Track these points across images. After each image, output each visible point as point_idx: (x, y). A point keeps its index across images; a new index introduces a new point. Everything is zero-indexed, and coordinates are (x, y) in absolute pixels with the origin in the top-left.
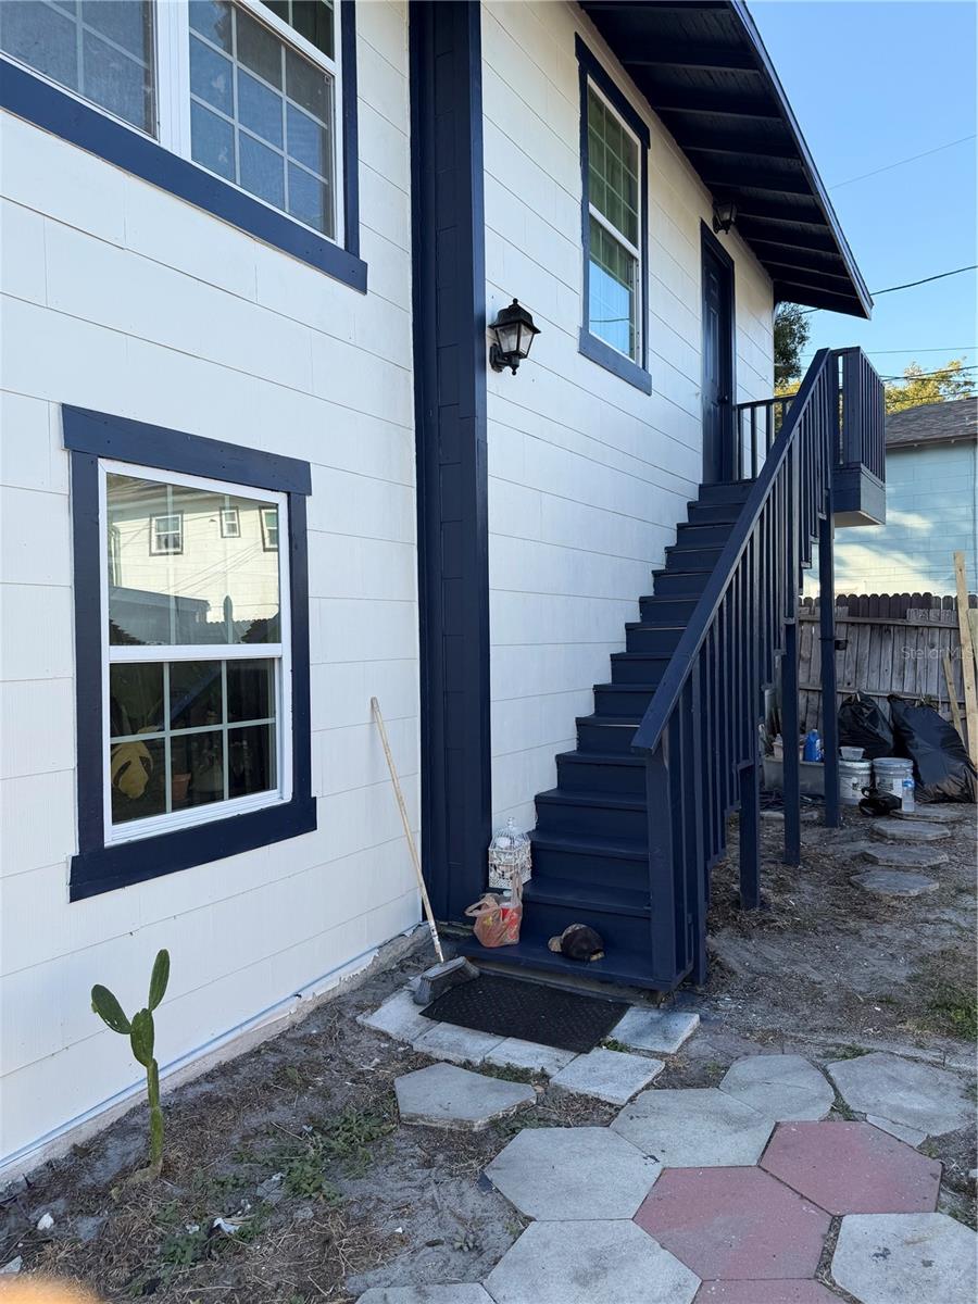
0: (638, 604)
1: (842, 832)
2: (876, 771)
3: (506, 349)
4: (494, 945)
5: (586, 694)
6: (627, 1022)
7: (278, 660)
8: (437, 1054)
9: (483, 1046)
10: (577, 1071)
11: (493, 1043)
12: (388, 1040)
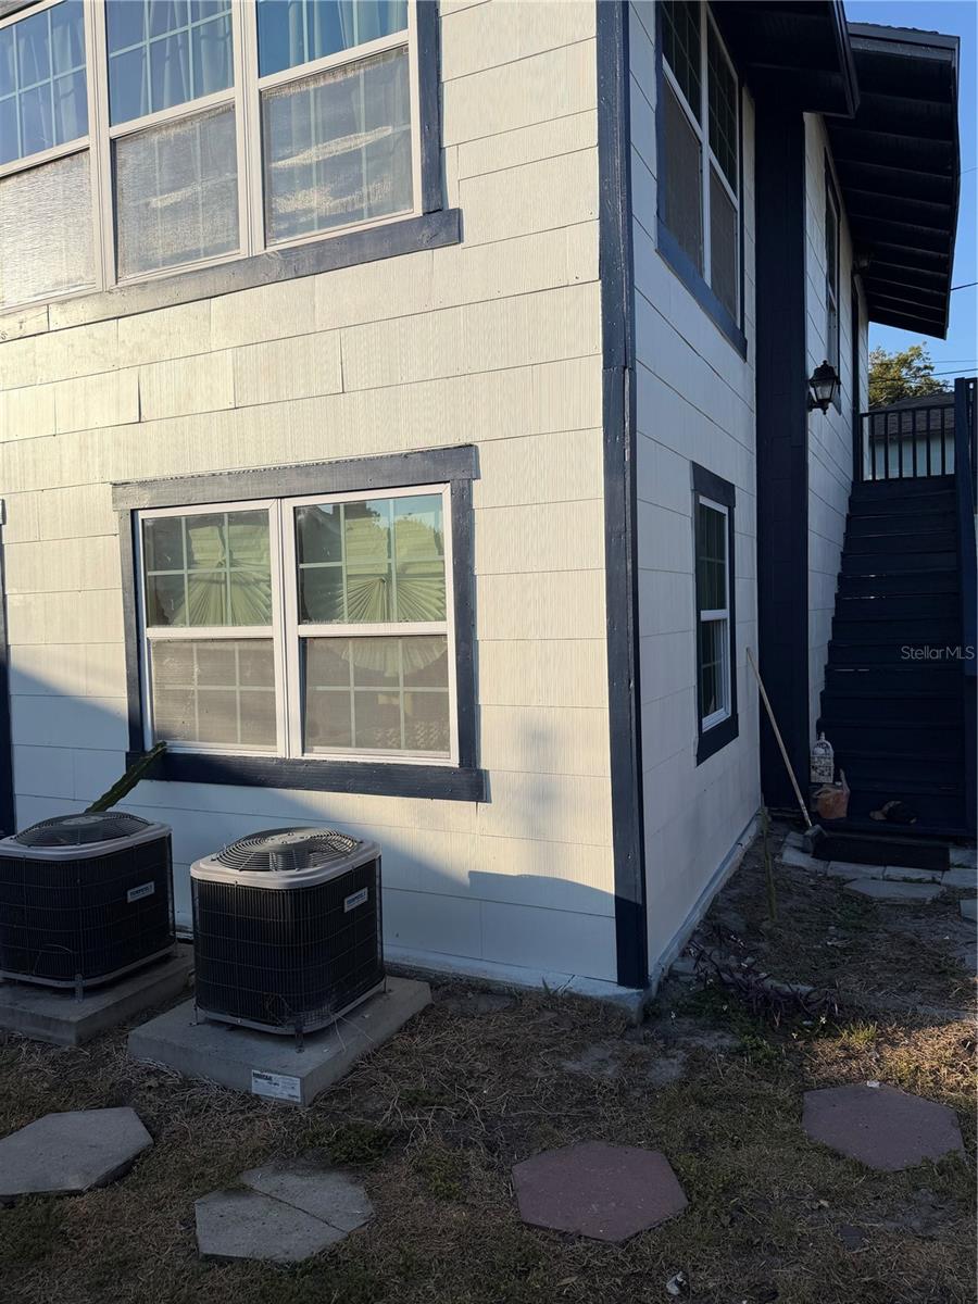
0: (837, 579)
3: (820, 397)
4: (833, 817)
5: (826, 648)
6: (955, 856)
7: (725, 620)
8: (849, 876)
9: (876, 870)
10: (952, 878)
11: (880, 869)
12: (805, 870)
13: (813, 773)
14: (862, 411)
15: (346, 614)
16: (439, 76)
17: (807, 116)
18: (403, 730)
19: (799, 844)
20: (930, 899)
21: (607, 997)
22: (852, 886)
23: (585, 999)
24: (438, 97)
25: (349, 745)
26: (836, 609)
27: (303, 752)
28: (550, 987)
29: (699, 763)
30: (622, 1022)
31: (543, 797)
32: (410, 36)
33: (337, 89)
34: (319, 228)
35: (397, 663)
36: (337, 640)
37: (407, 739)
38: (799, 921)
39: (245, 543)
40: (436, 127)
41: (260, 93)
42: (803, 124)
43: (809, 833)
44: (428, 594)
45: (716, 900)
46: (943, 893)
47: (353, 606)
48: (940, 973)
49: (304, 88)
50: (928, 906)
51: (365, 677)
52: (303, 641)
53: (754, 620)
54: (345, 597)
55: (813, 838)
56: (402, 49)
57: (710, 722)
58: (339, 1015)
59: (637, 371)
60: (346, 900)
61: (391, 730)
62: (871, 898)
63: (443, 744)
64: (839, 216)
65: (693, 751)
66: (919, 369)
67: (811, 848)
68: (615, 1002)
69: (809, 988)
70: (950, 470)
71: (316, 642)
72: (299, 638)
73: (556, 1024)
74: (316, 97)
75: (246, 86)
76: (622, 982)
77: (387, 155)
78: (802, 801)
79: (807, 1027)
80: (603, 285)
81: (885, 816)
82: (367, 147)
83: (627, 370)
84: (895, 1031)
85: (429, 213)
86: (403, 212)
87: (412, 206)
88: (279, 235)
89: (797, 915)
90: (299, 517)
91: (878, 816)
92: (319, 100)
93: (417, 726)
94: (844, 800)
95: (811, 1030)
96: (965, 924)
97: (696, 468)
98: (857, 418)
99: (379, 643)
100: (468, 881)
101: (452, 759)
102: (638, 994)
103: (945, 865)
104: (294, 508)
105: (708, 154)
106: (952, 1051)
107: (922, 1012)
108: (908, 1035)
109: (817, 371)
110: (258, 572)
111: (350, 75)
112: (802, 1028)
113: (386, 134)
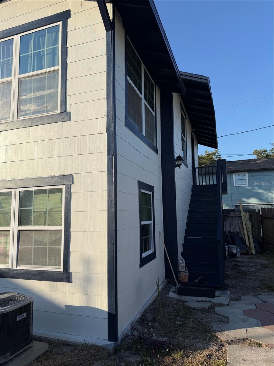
0: (188, 212)
1: (228, 261)
2: (229, 248)
3: (178, 164)
4: (184, 282)
5: (184, 231)
6: (217, 293)
7: (152, 224)
8: (186, 300)
9: (194, 298)
10: (215, 300)
11: (195, 298)
12: (175, 299)
13: (179, 268)
14: (196, 167)
15: (32, 224)
16: (66, 78)
17: (174, 94)
18: (47, 260)
19: (174, 290)
20: (207, 307)
21: (103, 345)
22: (186, 304)
23: (97, 346)
24: (66, 83)
25: (31, 264)
26: (188, 220)
27: (17, 267)
28: (86, 343)
29: (140, 267)
30: (107, 353)
31: (88, 280)
32: (59, 67)
33: (40, 79)
34: (33, 115)
35: (47, 238)
36: (29, 231)
37: (49, 262)
38: (169, 315)
39: (5, 201)
40: (65, 91)
41: (19, 79)
42: (172, 96)
43: (177, 287)
44: (58, 217)
45: (146, 310)
46: (211, 305)
47: (35, 221)
48: (205, 332)
49: (31, 78)
50: (207, 309)
51: (37, 242)
52: (19, 231)
53: (162, 223)
54: (32, 218)
55: (178, 288)
56: (57, 70)
57: (145, 255)
58: (12, 357)
59: (117, 157)
60: (17, 317)
61: (44, 259)
62: (191, 307)
63: (59, 264)
64: (186, 118)
65: (138, 263)
66: (217, 156)
67: (177, 291)
68: (105, 347)
69: (166, 339)
70: (215, 183)
71: (23, 231)
72: (18, 230)
73: (86, 355)
74: (34, 81)
75: (15, 77)
76: (109, 340)
77: (52, 97)
78: (175, 277)
79: (163, 353)
80: (107, 134)
81: (199, 281)
82: (47, 94)
83: (113, 157)
84: (189, 353)
85: (62, 112)
86: (56, 112)
87: (58, 110)
88: (21, 116)
89: (169, 314)
90: (21, 194)
91: (197, 281)
92: (35, 82)
93: (52, 258)
94: (187, 276)
95: (164, 353)
96: (215, 315)
97: (139, 182)
98: (194, 168)
99: (42, 233)
100: (65, 308)
101: (61, 269)
102: (113, 344)
103: (213, 296)
104: (20, 191)
105: (144, 102)
106: (204, 359)
107: (198, 346)
108: (192, 354)
109: (177, 157)
110: (8, 210)
111: (43, 76)
112: (162, 353)
113: (52, 91)
